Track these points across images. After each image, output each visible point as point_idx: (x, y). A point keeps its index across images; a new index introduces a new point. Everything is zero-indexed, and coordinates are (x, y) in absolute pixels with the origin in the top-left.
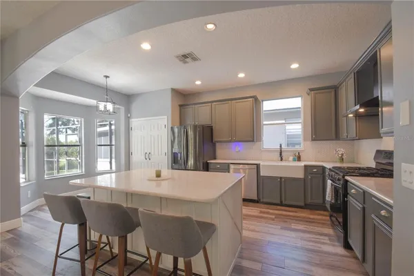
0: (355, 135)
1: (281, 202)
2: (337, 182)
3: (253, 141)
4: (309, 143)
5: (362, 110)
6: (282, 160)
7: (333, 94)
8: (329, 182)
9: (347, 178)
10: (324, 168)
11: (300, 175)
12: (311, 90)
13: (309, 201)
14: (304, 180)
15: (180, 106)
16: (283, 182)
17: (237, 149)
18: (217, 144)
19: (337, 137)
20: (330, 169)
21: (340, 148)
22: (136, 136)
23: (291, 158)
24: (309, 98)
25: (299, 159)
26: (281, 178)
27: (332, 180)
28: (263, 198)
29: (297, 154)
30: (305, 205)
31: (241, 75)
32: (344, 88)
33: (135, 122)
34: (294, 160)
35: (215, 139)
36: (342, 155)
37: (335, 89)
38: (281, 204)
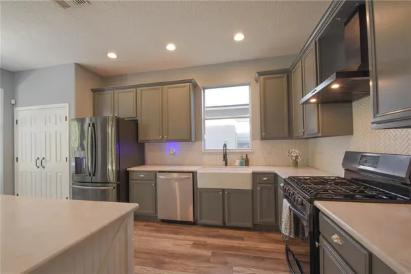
0: (316, 131)
1: (224, 223)
2: (299, 207)
3: (189, 140)
4: (258, 142)
5: (336, 86)
6: (226, 164)
7: (285, 79)
8: (286, 204)
9: (318, 204)
10: (275, 176)
11: (247, 185)
12: (260, 74)
13: (258, 220)
14: (253, 192)
15: (94, 91)
16: (225, 195)
17: (173, 150)
18: (146, 145)
19: (290, 134)
20: (284, 180)
21: (293, 149)
22: (23, 133)
23: (238, 162)
24: (257, 86)
25: (246, 162)
26: (223, 190)
27: (290, 202)
28: (201, 219)
29: (244, 157)
30: (254, 225)
31: (171, 47)
32: (300, 69)
33: (22, 112)
34: (241, 164)
35: (141, 138)
36: (297, 157)
37: (288, 73)
38: (224, 227)
